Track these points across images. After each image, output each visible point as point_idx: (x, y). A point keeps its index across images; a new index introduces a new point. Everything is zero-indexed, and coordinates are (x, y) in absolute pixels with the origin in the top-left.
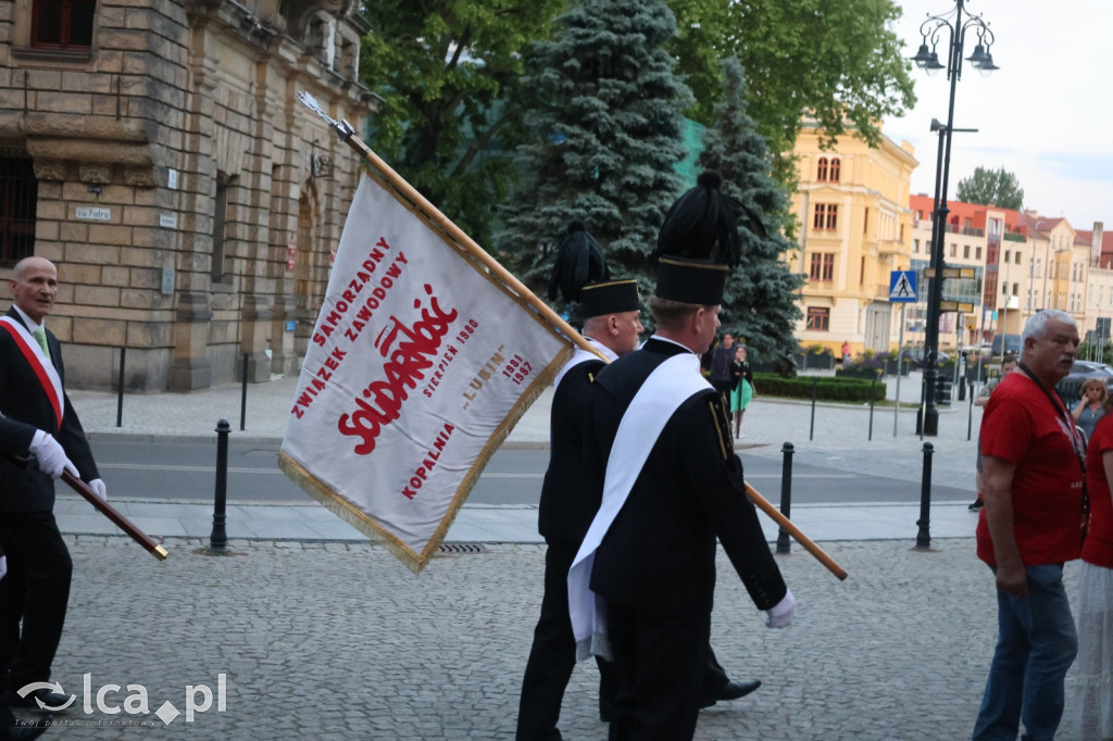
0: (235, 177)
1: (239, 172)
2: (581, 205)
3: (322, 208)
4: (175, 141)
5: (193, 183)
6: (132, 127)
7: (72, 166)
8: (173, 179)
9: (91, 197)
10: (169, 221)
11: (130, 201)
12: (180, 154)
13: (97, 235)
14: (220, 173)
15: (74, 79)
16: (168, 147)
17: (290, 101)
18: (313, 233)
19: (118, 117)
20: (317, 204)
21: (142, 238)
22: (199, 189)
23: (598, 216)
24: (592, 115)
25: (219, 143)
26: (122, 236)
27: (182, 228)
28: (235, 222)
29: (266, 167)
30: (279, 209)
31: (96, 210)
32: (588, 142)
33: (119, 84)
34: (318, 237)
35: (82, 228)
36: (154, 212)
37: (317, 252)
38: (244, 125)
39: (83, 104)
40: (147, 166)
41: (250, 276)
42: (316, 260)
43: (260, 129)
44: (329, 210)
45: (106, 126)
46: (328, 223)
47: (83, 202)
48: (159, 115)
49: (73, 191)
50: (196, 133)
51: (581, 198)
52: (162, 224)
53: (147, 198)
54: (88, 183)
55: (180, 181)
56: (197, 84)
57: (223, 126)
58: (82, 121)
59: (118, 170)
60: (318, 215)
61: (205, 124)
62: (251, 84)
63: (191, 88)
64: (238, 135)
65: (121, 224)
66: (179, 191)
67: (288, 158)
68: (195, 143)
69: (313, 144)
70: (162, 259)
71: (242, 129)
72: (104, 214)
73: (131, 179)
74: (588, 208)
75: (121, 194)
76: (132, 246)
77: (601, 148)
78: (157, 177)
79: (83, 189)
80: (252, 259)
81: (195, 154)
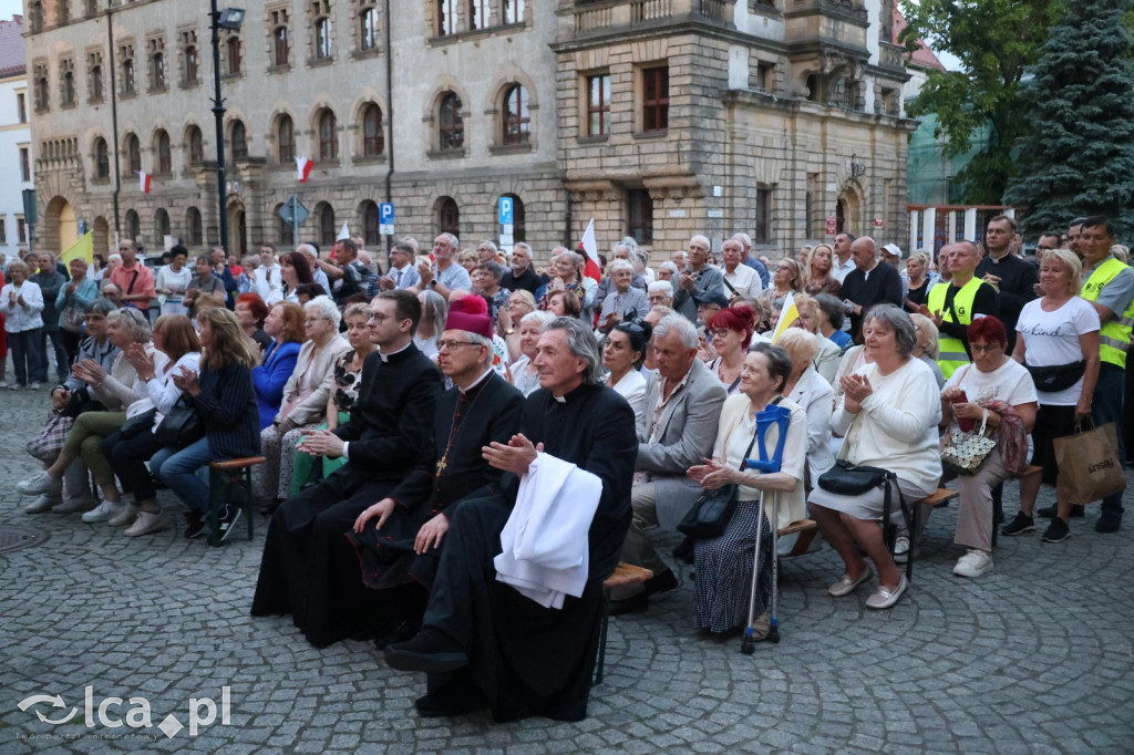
0: (775, 184)
1: (777, 181)
2: (1052, 174)
3: (867, 194)
4: (718, 171)
5: (732, 192)
6: (685, 167)
7: (665, 189)
8: (718, 191)
9: (676, 205)
10: (720, 213)
11: (693, 205)
12: (723, 178)
13: (680, 224)
14: (761, 184)
15: (660, 146)
16: (713, 175)
17: (824, 134)
18: (861, 210)
19: (679, 163)
20: (862, 192)
21: (700, 224)
22: (735, 194)
23: (1063, 179)
24: (1059, 112)
25: (757, 168)
26: (690, 224)
27: (727, 216)
28: (777, 209)
29: (801, 175)
30: (820, 198)
31: (678, 211)
32: (1056, 131)
33: (678, 146)
34: (865, 212)
35: (673, 221)
36: (704, 210)
37: (865, 221)
38: (779, 154)
39: (663, 159)
40: (697, 187)
41: (792, 239)
42: (864, 225)
43: (794, 155)
44: (872, 195)
45: (674, 168)
46: (872, 203)
47: (673, 208)
48: (702, 159)
49: (669, 203)
50: (732, 165)
51: (1053, 170)
52: (710, 216)
53: (700, 203)
54: (674, 198)
55: (724, 191)
56: (732, 138)
57: (760, 157)
58: (663, 167)
59: (685, 189)
60: (864, 199)
61: (737, 159)
62: (785, 130)
63: (728, 140)
64: (774, 161)
65: (690, 218)
66: (724, 197)
67: (824, 168)
68: (732, 170)
69: (853, 157)
70: (713, 234)
71: (777, 156)
72: (680, 213)
73: (692, 194)
74: (1055, 175)
75: (688, 202)
76: (695, 229)
77: (1065, 133)
78: (704, 191)
79: (672, 201)
80: (792, 229)
81: (732, 176)
